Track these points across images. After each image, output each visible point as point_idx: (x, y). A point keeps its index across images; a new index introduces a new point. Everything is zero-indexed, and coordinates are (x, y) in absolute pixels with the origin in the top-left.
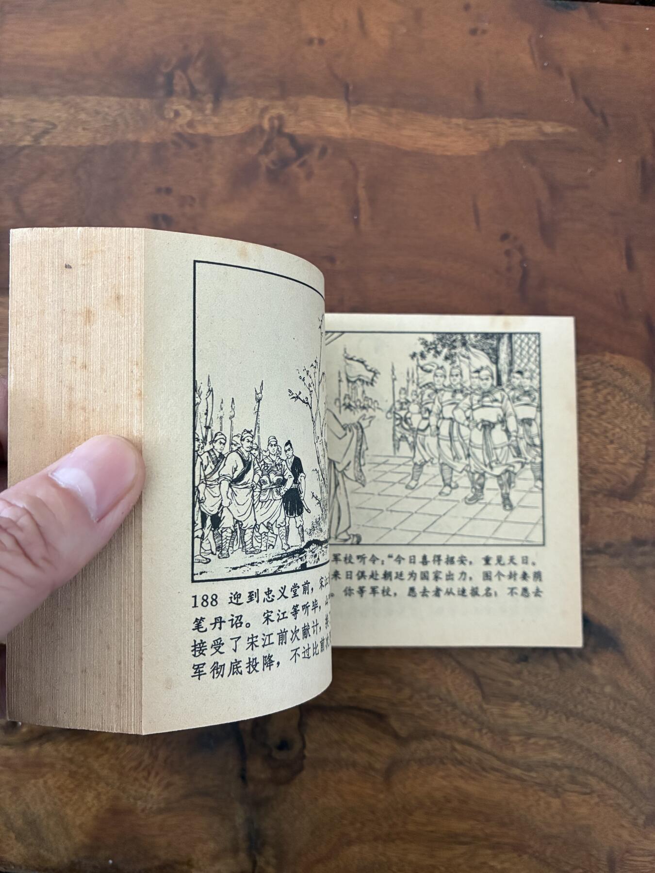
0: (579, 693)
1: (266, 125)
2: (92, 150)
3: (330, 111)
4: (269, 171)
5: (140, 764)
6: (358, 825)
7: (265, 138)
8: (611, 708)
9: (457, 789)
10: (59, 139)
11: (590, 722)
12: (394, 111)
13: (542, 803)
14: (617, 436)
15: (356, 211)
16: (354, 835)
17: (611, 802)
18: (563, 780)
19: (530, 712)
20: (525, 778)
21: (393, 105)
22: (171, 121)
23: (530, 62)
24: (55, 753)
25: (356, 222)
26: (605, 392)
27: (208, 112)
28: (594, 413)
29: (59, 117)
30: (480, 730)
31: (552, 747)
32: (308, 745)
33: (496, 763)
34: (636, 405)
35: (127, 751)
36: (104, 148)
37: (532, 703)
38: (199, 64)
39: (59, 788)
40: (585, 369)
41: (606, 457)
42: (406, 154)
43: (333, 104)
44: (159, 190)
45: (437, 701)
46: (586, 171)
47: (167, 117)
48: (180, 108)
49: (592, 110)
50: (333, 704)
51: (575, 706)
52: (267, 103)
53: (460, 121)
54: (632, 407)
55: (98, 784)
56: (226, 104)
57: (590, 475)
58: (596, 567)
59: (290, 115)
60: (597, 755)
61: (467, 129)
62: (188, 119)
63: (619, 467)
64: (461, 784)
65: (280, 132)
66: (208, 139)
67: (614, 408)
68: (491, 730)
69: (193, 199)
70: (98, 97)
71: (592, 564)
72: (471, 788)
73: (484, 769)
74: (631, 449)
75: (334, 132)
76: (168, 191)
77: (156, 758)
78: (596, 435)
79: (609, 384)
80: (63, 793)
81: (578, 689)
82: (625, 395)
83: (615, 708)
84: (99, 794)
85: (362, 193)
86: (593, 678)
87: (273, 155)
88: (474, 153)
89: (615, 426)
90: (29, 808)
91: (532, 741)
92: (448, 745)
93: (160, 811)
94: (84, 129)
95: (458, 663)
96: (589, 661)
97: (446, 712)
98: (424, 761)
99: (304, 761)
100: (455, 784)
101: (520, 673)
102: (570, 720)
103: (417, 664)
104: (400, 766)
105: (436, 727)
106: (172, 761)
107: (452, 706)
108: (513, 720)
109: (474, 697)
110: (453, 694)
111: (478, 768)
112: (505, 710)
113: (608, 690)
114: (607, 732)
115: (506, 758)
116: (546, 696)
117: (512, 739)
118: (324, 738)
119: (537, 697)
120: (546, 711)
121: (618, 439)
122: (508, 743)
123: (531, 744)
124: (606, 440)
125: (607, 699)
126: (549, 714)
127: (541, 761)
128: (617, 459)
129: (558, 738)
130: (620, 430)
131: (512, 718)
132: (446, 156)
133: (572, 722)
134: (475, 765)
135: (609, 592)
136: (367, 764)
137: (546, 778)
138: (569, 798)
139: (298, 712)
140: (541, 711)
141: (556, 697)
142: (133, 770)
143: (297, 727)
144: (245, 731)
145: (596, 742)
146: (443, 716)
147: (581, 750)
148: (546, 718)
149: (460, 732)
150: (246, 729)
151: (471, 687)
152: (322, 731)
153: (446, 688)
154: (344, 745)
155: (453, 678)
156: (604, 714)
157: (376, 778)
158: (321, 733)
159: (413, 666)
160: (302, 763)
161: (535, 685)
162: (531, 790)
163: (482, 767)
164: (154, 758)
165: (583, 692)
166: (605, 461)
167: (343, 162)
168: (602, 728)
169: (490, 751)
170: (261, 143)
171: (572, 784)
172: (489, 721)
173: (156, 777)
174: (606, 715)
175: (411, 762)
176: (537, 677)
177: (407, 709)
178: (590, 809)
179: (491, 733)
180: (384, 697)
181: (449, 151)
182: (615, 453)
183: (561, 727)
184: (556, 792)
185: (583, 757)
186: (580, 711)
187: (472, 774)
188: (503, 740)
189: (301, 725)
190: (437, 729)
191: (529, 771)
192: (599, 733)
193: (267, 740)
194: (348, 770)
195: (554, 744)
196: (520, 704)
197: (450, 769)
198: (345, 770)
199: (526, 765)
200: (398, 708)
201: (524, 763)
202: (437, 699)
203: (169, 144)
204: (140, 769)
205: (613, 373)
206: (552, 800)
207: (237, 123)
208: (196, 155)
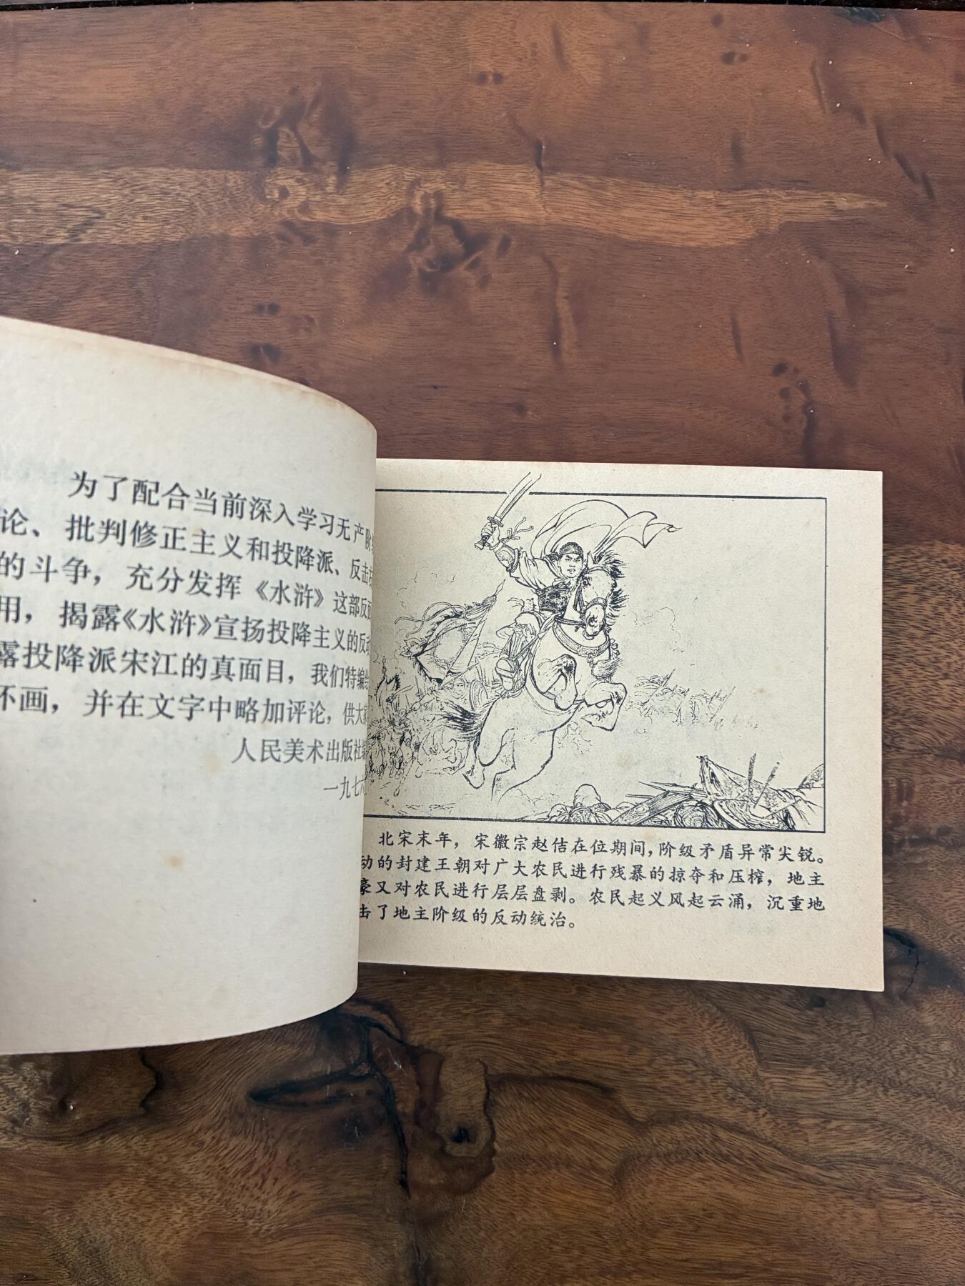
0: (902, 1053)
1: (418, 207)
2: (158, 249)
3: (514, 183)
4: (424, 276)
5: (251, 1164)
6: (576, 1253)
7: (417, 226)
8: (951, 1075)
9: (721, 1197)
10: (108, 234)
11: (920, 1095)
12: (611, 181)
13: (848, 1215)
14: (954, 666)
15: (555, 334)
16: (569, 1266)
17: (951, 1211)
18: (878, 1181)
19: (830, 1083)
20: (826, 1180)
21: (609, 173)
22: (275, 203)
23: (816, 102)
24: (124, 1151)
25: (556, 351)
26: (934, 601)
27: (330, 189)
28: (919, 633)
29: (108, 201)
30: (755, 1111)
31: (862, 1132)
32: (499, 1134)
33: (780, 1158)
35: (231, 1147)
36: (176, 245)
37: (832, 1068)
38: (315, 116)
39: (131, 1202)
40: (904, 567)
41: (938, 699)
42: (629, 246)
43: (518, 172)
44: (260, 309)
45: (692, 1068)
46: (903, 266)
47: (268, 197)
48: (289, 183)
49: (911, 175)
50: (536, 1073)
51: (897, 1073)
52: (418, 174)
53: (710, 195)
55: (188, 1196)
56: (357, 177)
57: (913, 727)
58: (925, 864)
59: (454, 190)
60: (929, 1143)
61: (719, 206)
62: (302, 199)
63: (958, 713)
64: (728, 1189)
65: (439, 217)
66: (330, 230)
67: (948, 624)
68: (772, 1110)
69: (311, 320)
70: (164, 170)
71: (919, 860)
72: (743, 1195)
73: (761, 1168)
75: (519, 214)
76: (274, 309)
77: (274, 1155)
78: (923, 666)
79: (941, 588)
80: (137, 1209)
81: (902, 1047)
83: (955, 1074)
84: (191, 1210)
85: (564, 308)
86: (924, 1031)
87: (429, 252)
88: (731, 243)
89: (951, 652)
90: (88, 1232)
91: (834, 1124)
92: (708, 1134)
93: (282, 1234)
94: (145, 218)
95: (721, 1009)
96: (917, 1005)
97: (703, 1083)
98: (672, 1156)
99: (493, 1159)
100: (719, 1189)
101: (813, 1023)
102: (889, 1093)
103: (659, 1012)
104: (636, 1165)
105: (689, 1106)
106: (298, 1161)
107: (712, 1075)
108: (805, 1095)
109: (745, 1061)
110: (714, 1057)
111: (753, 1166)
112: (791, 1080)
113: (946, 1048)
114: (944, 1109)
115: (795, 1152)
116: (853, 1059)
117: (803, 1122)
118: (523, 1124)
119: (840, 1059)
120: (854, 1081)
121: (956, 671)
122: (797, 1129)
123: (831, 1130)
124: (937, 673)
125: (944, 1061)
126: (858, 1085)
127: (847, 1154)
128: (955, 701)
129: (872, 1119)
130: (959, 658)
131: (802, 1091)
132: (689, 248)
133: (892, 1096)
134: (748, 1161)
135: (946, 901)
136: (588, 1163)
137: (854, 1179)
138: (889, 1207)
139: (483, 1086)
140: (846, 1081)
141: (868, 1060)
142: (239, 1175)
143: (482, 1108)
144: (404, 1114)
145: (928, 1124)
146: (701, 1089)
147: (907, 1137)
148: (853, 1091)
149: (726, 1113)
150: (407, 1111)
151: (741, 1046)
152: (519, 1114)
153: (702, 1048)
154: (553, 1135)
155: (713, 1032)
156: (940, 1083)
157: (600, 1182)
158: (518, 1117)
159: (653, 1015)
160: (491, 1161)
161: (837, 1042)
162: (832, 1197)
163: (758, 1165)
164: (270, 1156)
165: (909, 1051)
166: (936, 705)
167: (535, 260)
168: (937, 1103)
169: (770, 1140)
170: (411, 235)
171: (893, 1187)
172: (768, 1096)
173: (274, 1184)
174: (944, 1086)
175: (653, 1159)
176: (840, 1030)
177: (645, 1079)
178: (919, 1223)
179: (772, 1113)
180: (611, 1062)
181: (694, 241)
182: (952, 693)
183: (877, 1103)
184: (870, 1199)
185: (909, 1148)
186: (905, 1079)
187: (744, 1176)
188: (790, 1124)
189: (488, 1105)
190: (691, 1109)
191: (829, 1169)
192: (933, 1111)
193: (438, 1128)
194: (559, 1171)
195: (866, 1129)
196: (815, 1070)
197: (710, 1169)
198: (554, 1171)
199: (824, 1160)
200: (632, 1079)
201: (821, 1158)
202: (690, 1064)
203: (273, 238)
204: (251, 1173)
205: (947, 572)
206: (863, 1210)
207: (374, 205)
208: (313, 254)
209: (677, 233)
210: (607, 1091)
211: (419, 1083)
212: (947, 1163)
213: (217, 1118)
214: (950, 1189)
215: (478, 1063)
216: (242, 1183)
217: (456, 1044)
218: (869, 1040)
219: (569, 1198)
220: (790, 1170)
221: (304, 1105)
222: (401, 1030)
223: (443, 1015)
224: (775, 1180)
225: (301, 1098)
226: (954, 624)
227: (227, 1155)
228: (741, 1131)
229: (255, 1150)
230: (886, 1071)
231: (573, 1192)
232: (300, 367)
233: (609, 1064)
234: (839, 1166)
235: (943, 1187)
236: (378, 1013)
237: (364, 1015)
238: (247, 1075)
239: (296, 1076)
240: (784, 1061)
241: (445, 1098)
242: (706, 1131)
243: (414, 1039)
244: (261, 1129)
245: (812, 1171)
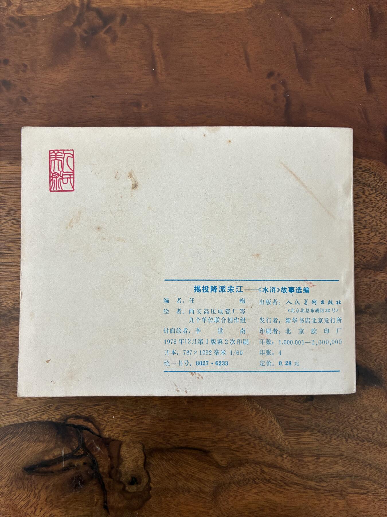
0: (354, 421)
1: (77, 3)
4: (83, 39)
5: (28, 502)
7: (77, 13)
8: (379, 429)
9: (267, 501)
11: (364, 441)
13: (331, 504)
14: (368, 222)
15: (153, 65)
17: (383, 497)
18: (345, 486)
19: (318, 439)
20: (320, 488)
22: (5, 9)
25: (154, 73)
30: (281, 456)
31: (336, 462)
32: (153, 479)
33: (296, 479)
34: (381, 197)
35: (17, 495)
37: (319, 431)
41: (362, 239)
42: (189, 15)
45: (248, 437)
46: (329, 18)
50: (169, 446)
51: (352, 431)
54: (378, 198)
60: (370, 465)
62: (18, 5)
63: (372, 246)
64: (270, 496)
65: (89, 7)
66: (33, 19)
67: (364, 200)
68: (290, 455)
69: (25, 66)
72: (277, 499)
73: (286, 484)
74: (380, 231)
75: (130, 3)
76: (6, 62)
77: (39, 498)
81: (353, 418)
82: (372, 190)
83: (381, 429)
85: (157, 50)
86: (364, 409)
87: (85, 25)
88: (241, 10)
91: (322, 459)
92: (259, 470)
97: (255, 444)
98: (242, 482)
99: (150, 492)
100: (266, 497)
101: (308, 409)
102: (348, 442)
103: (230, 410)
104: (222, 488)
105: (248, 457)
106: (51, 500)
107: (259, 440)
108: (306, 446)
109: (275, 431)
110: (259, 431)
111: (282, 484)
112: (299, 439)
113: (375, 417)
114: (376, 447)
115: (303, 475)
116: (329, 426)
117: (306, 459)
118: (164, 473)
119: (323, 426)
120: (330, 436)
121: (370, 224)
122: (303, 463)
123: (321, 462)
124: (360, 226)
125: (375, 423)
126: (333, 438)
127: (329, 474)
128: (369, 240)
129: (341, 455)
130: (371, 217)
131: (305, 444)
132: (220, 14)
133: (350, 442)
134: (279, 482)
135: (371, 342)
136: (198, 489)
137: (333, 486)
138: (352, 498)
139: (143, 455)
140: (326, 437)
141: (336, 425)
142: (23, 508)
143: (143, 466)
144: (103, 473)
145: (369, 455)
146: (253, 447)
147: (359, 462)
148: (331, 442)
149: (266, 458)
150: (105, 471)
151: (273, 424)
152: (162, 468)
153: (253, 427)
154: (181, 477)
155: (258, 418)
156: (374, 434)
157: (205, 498)
158: (161, 470)
159: (227, 412)
160: (149, 492)
161: (321, 417)
162: (323, 496)
163: (285, 483)
164: (37, 498)
165: (357, 419)
166: (360, 242)
167: (140, 26)
168: (373, 444)
169: (290, 470)
170: (75, 17)
171: (353, 488)
172: (288, 448)
173: (41, 511)
174: (376, 435)
175: (231, 485)
176: (321, 412)
177: (225, 445)
178: (367, 504)
179: (290, 457)
180: (207, 437)
181: (222, 10)
182: (368, 236)
183: (342, 447)
184: (342, 495)
185: (360, 468)
186: (356, 434)
187: (278, 489)
188: (299, 461)
189: (146, 464)
190: (249, 458)
191: (320, 482)
192: (371, 449)
193: (121, 478)
194: (184, 495)
195: (338, 460)
196: (310, 433)
197: (261, 487)
198: (182, 495)
199: (318, 478)
200: (219, 445)
201: (317, 477)
202: (247, 435)
203: (4, 26)
204: (29, 507)
205: (362, 174)
206: (339, 501)
207: (55, 4)
208: (25, 32)
209: (213, 7)
210: (206, 452)
211: (110, 456)
212: (380, 474)
213: (9, 481)
214: (382, 487)
215: (139, 444)
216: (25, 512)
217: (127, 435)
218: (337, 415)
219: (190, 508)
220: (301, 484)
221: (52, 472)
222: (99, 430)
223: (119, 421)
224: (294, 490)
225: (50, 469)
226: (367, 200)
227: (16, 498)
228: (275, 467)
229: (30, 495)
230: (346, 430)
231: (192, 505)
232: (22, 91)
233: (206, 438)
234: (325, 480)
235: (378, 486)
236: (87, 422)
237: (79, 424)
238: (22, 459)
239: (46, 458)
240: (295, 430)
241: (124, 463)
242: (257, 468)
243: (106, 434)
244: (31, 485)
245: (312, 484)
